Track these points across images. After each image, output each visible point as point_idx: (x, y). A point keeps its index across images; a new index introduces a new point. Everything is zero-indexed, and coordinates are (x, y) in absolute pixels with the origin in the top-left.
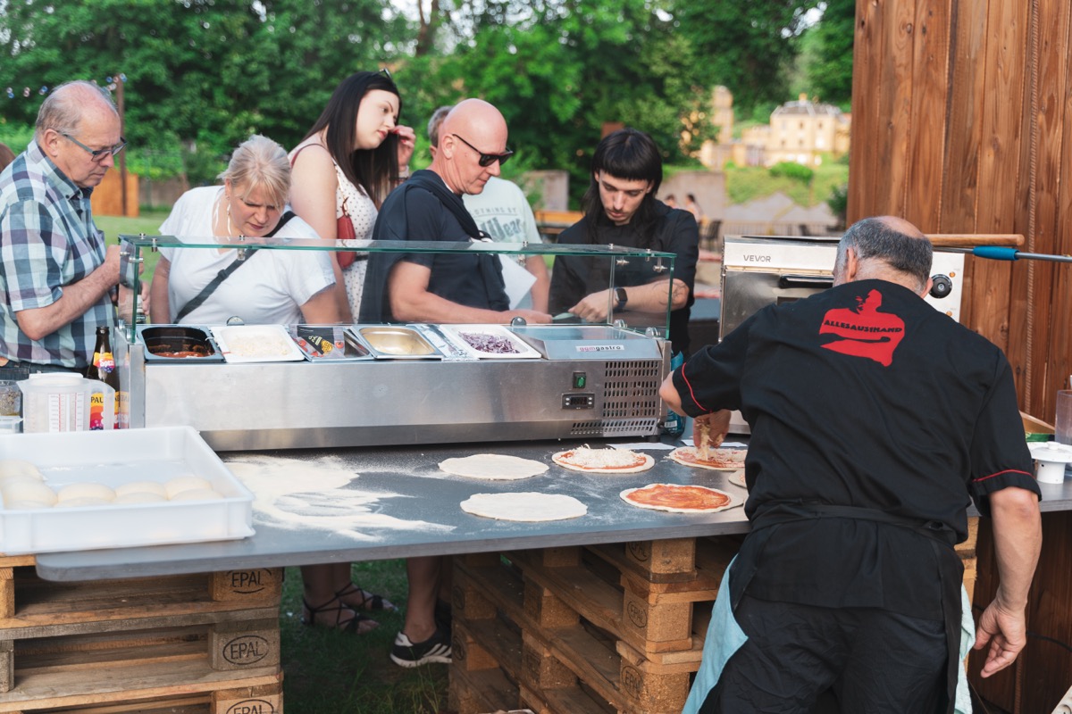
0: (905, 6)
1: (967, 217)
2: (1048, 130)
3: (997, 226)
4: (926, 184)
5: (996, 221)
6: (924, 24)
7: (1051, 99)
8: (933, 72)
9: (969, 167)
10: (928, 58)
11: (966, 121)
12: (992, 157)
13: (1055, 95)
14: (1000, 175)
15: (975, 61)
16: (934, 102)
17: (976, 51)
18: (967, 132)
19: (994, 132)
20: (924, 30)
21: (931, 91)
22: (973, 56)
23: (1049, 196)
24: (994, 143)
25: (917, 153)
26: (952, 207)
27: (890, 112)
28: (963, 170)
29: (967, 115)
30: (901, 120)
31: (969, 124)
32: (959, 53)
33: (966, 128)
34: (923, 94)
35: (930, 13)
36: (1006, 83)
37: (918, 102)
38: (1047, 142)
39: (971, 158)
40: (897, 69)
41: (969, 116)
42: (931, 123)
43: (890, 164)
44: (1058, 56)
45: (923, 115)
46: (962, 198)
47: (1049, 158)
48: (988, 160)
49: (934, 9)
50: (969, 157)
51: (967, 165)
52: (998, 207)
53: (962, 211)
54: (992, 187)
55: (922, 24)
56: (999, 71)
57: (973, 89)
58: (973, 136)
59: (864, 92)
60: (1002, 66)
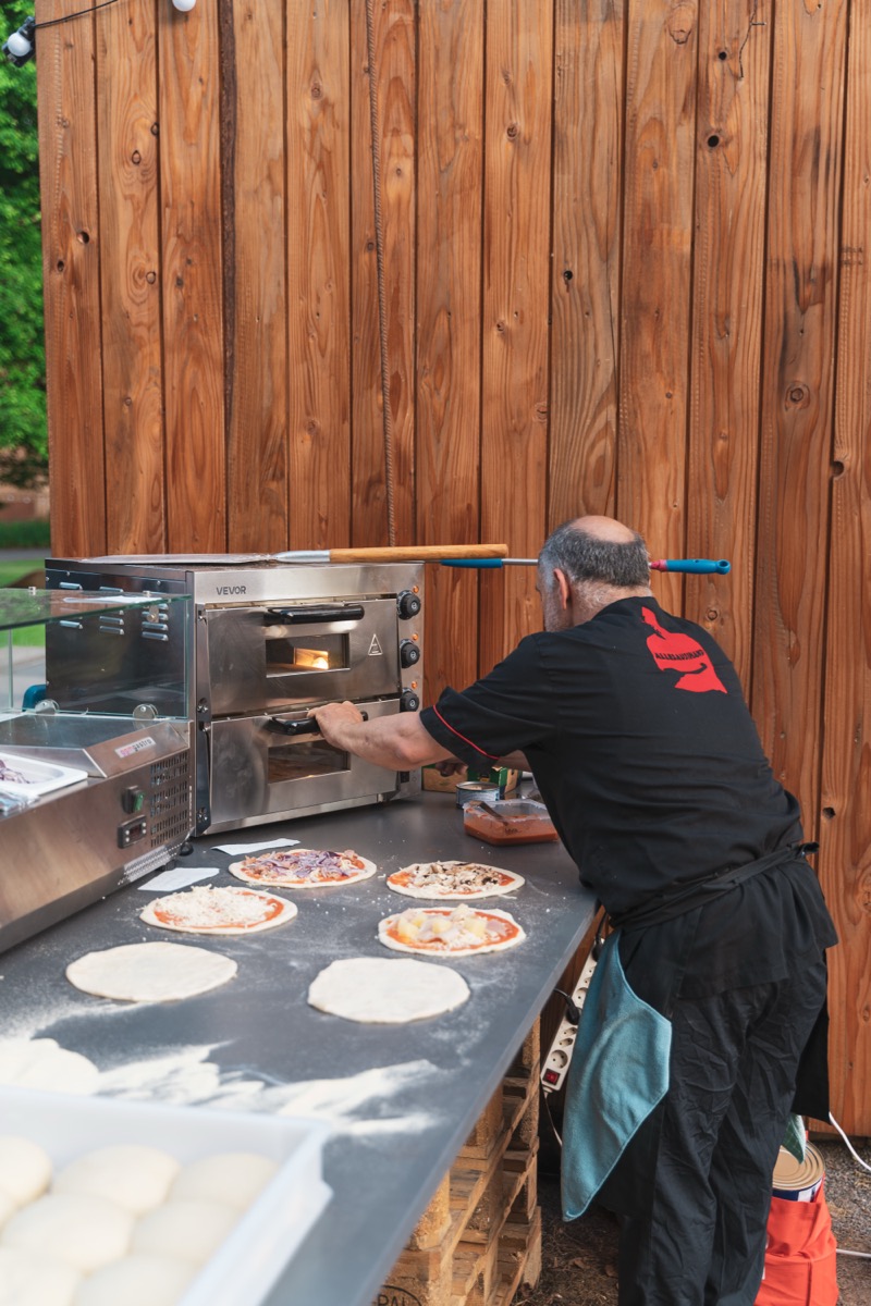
0: (141, 248)
1: (274, 517)
2: (395, 413)
3: (323, 525)
4: (199, 474)
5: (321, 519)
6: (179, 274)
7: (396, 377)
8: (200, 336)
9: (271, 456)
10: (190, 318)
11: (262, 399)
12: (308, 443)
13: (401, 373)
14: (324, 465)
15: (270, 326)
16: (204, 374)
17: (271, 315)
18: (264, 414)
19: (308, 414)
20: (179, 283)
21: (198, 360)
22: (266, 320)
23: (402, 489)
24: (312, 427)
25: (180, 437)
26: (247, 505)
27: (127, 384)
28: (261, 460)
29: (261, 392)
30: (146, 394)
31: (266, 402)
32: (242, 314)
33: (262, 408)
34: (185, 363)
35: (189, 262)
36: (323, 356)
37: (176, 373)
38: (392, 428)
39: (274, 444)
40: (133, 330)
41: (266, 393)
42: (202, 400)
43: (131, 451)
44: (402, 328)
45: (187, 389)
46: (262, 494)
47: (398, 446)
48: (301, 447)
49: (195, 258)
50: (270, 443)
51: (268, 452)
52: (323, 503)
53: (265, 509)
54: (311, 478)
55: (175, 273)
56: (311, 341)
57: (270, 360)
58: (275, 417)
59: (73, 357)
60: (315, 335)
